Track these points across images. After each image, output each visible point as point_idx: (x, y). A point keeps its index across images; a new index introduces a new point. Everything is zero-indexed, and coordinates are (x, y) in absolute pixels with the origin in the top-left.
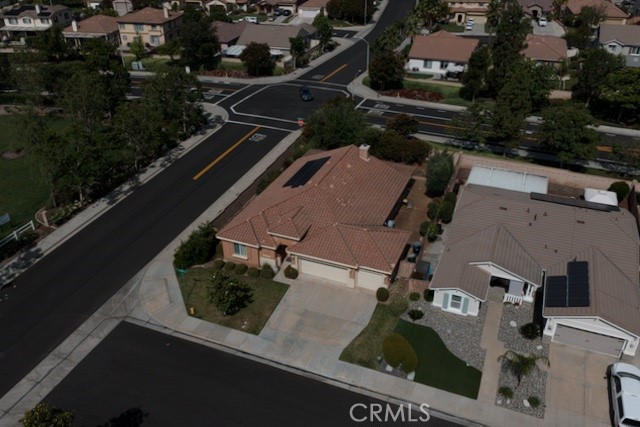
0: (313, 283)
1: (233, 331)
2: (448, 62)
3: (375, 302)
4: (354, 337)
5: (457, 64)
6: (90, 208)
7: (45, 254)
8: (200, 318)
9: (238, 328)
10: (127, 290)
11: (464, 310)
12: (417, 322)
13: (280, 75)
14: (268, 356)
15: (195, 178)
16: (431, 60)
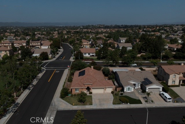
0: (96, 94)
1: (86, 106)
2: (90, 53)
3: (112, 94)
4: (113, 101)
5: (92, 53)
6: (24, 92)
7: (21, 103)
8: (76, 105)
9: (87, 105)
10: (52, 105)
11: (131, 91)
12: (123, 95)
13: (50, 59)
14: (98, 108)
15: (49, 81)
16: (86, 53)
